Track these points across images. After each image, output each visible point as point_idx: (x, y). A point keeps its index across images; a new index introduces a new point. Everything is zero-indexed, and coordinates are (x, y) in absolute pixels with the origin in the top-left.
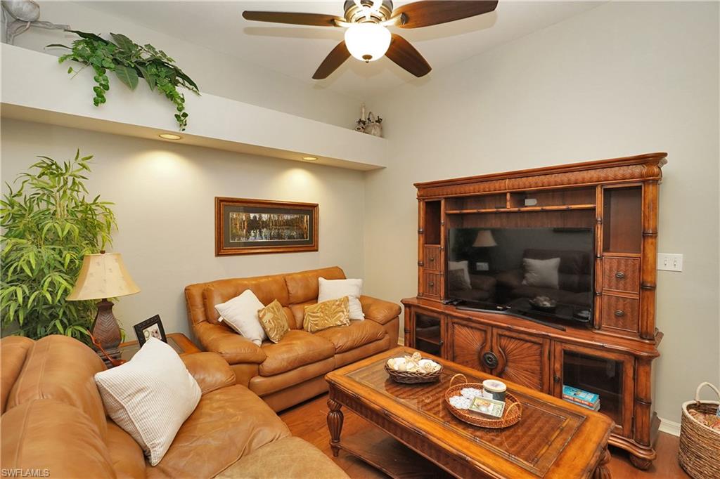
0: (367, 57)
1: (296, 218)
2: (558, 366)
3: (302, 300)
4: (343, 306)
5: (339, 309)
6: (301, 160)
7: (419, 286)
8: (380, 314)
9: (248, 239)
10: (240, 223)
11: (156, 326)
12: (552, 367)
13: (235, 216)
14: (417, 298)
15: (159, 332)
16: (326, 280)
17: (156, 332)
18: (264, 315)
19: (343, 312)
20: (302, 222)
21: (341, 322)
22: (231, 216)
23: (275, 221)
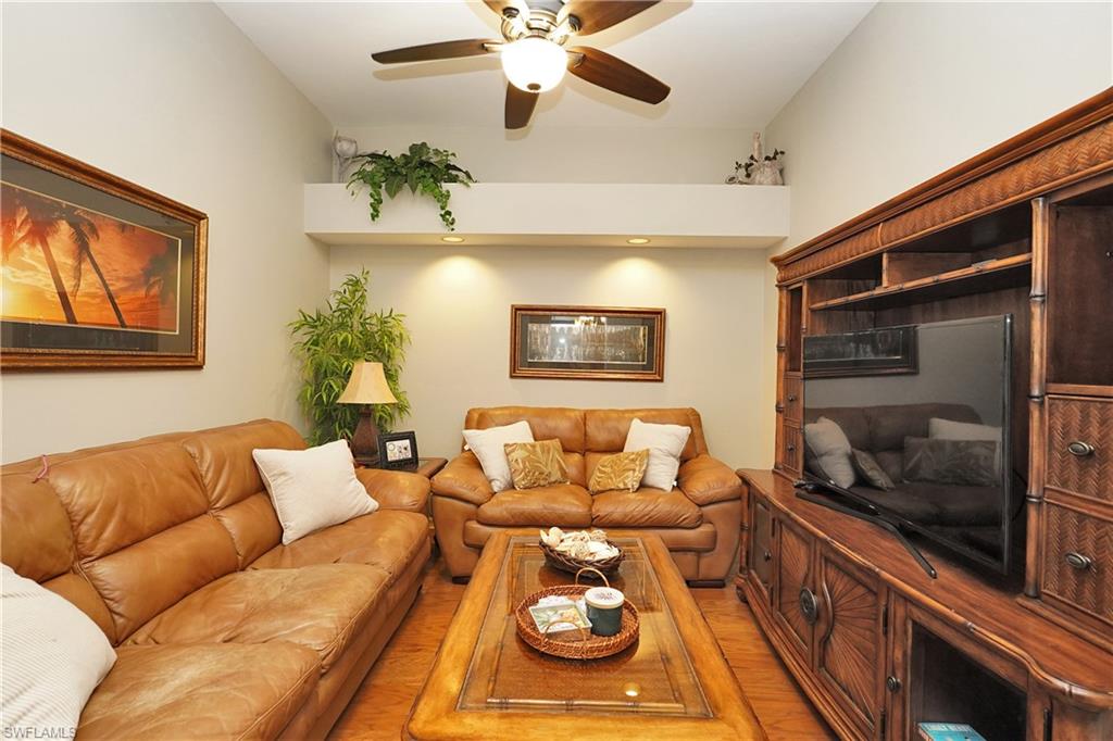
0: (535, 87)
1: (627, 331)
2: (898, 654)
3: (603, 448)
4: (637, 463)
5: (632, 466)
6: (627, 244)
7: (776, 449)
8: (701, 487)
9: (552, 358)
10: (542, 338)
11: (407, 443)
12: (890, 653)
13: (535, 329)
14: (774, 472)
15: (409, 448)
16: (642, 424)
17: (406, 449)
18: (513, 451)
19: (634, 470)
20: (636, 336)
21: (625, 484)
22: (530, 329)
23: (592, 335)
